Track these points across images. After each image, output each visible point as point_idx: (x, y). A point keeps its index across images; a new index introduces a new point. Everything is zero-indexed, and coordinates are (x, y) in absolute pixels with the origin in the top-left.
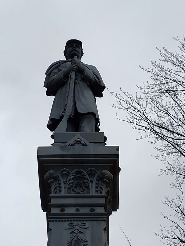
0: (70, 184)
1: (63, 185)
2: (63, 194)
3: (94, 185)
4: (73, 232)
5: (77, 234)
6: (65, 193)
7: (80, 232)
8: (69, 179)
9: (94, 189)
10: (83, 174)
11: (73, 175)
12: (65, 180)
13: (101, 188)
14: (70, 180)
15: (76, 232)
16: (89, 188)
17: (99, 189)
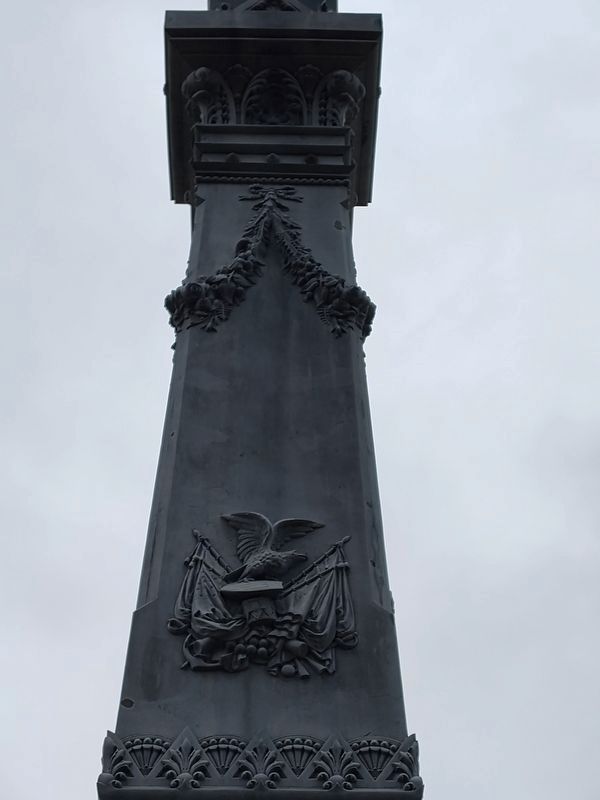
0: (250, 104)
1: (232, 107)
2: (232, 123)
3: (316, 109)
4: (260, 205)
5: (270, 208)
6: (238, 122)
7: (279, 206)
8: (248, 92)
9: (316, 117)
10: (286, 79)
11: (260, 83)
12: (238, 95)
13: (335, 115)
14: (251, 95)
15: (269, 203)
16: (301, 114)
17: (329, 115)
